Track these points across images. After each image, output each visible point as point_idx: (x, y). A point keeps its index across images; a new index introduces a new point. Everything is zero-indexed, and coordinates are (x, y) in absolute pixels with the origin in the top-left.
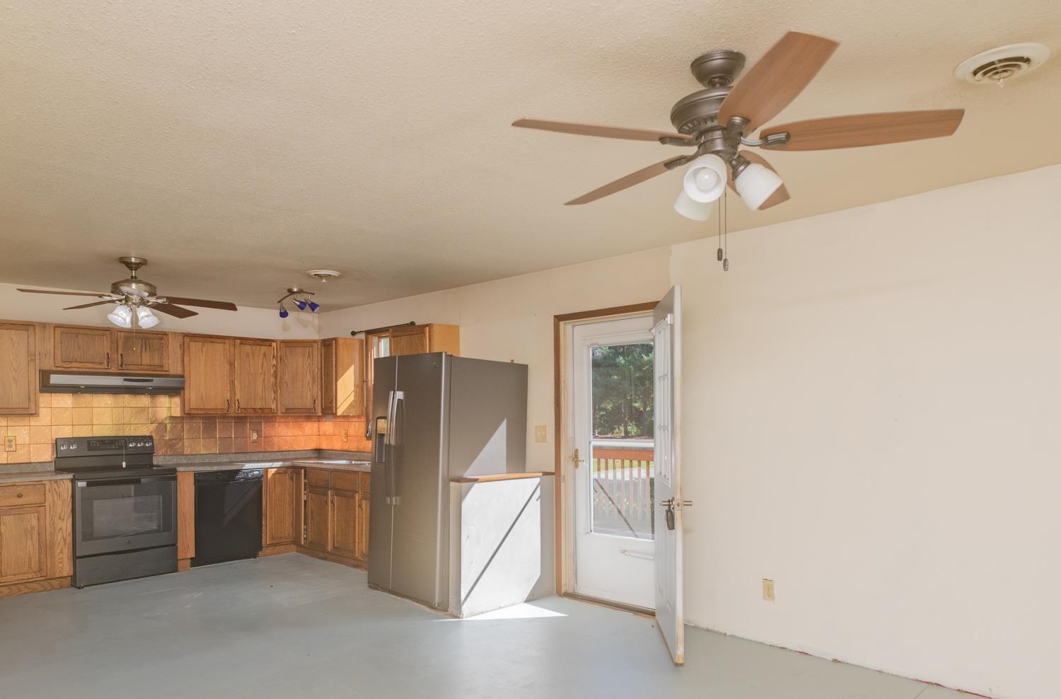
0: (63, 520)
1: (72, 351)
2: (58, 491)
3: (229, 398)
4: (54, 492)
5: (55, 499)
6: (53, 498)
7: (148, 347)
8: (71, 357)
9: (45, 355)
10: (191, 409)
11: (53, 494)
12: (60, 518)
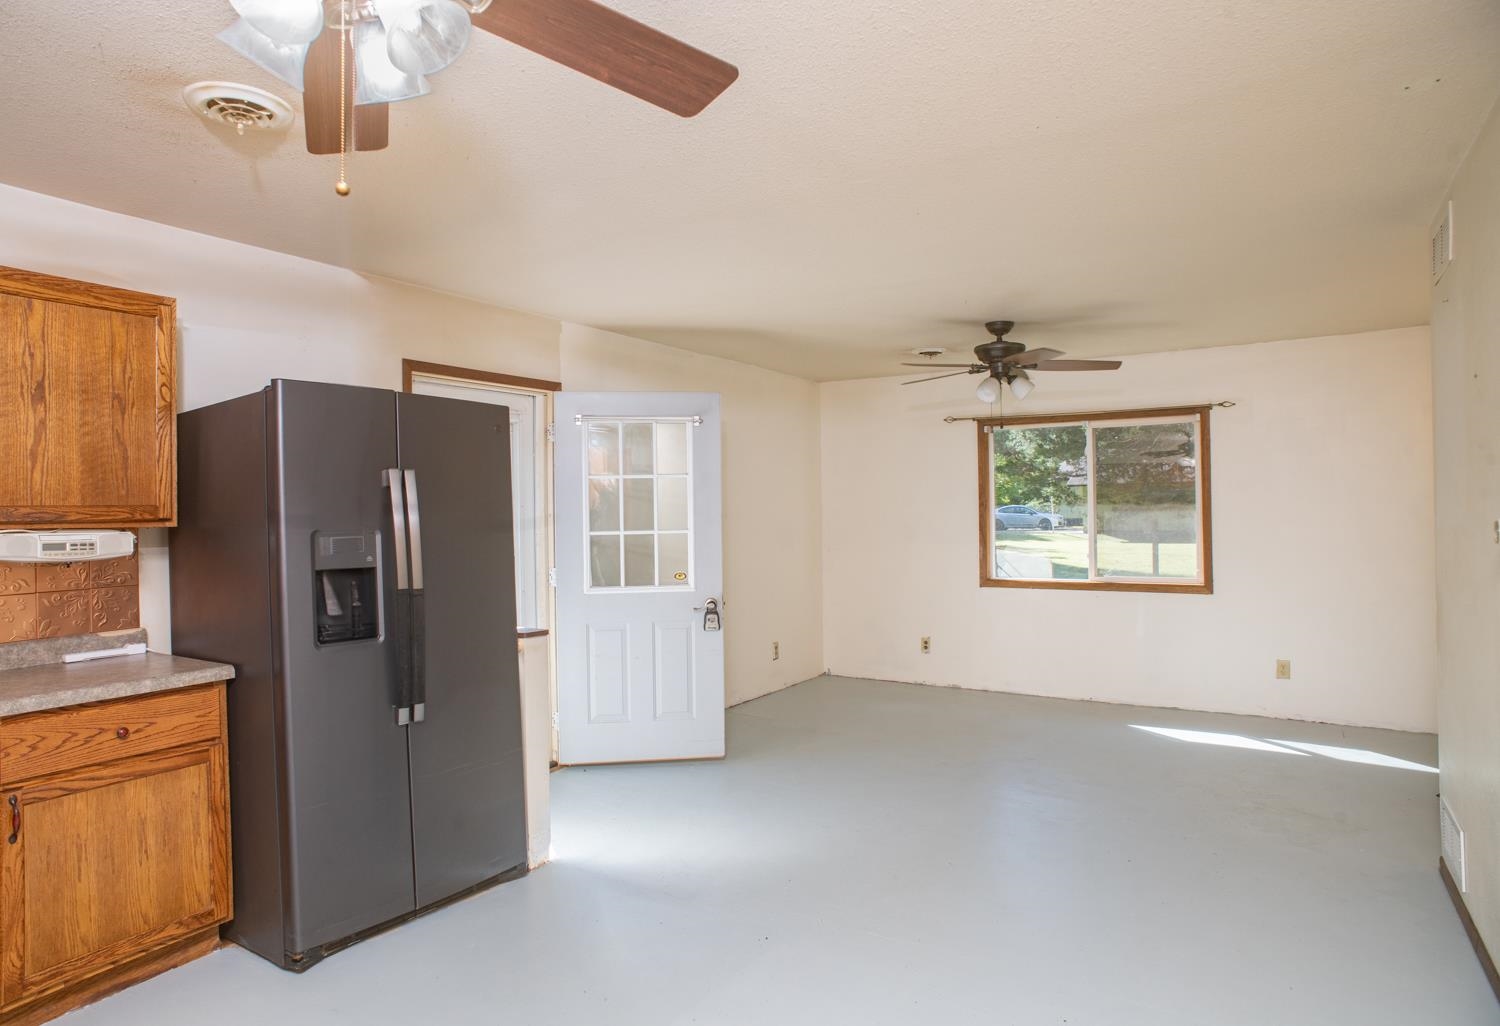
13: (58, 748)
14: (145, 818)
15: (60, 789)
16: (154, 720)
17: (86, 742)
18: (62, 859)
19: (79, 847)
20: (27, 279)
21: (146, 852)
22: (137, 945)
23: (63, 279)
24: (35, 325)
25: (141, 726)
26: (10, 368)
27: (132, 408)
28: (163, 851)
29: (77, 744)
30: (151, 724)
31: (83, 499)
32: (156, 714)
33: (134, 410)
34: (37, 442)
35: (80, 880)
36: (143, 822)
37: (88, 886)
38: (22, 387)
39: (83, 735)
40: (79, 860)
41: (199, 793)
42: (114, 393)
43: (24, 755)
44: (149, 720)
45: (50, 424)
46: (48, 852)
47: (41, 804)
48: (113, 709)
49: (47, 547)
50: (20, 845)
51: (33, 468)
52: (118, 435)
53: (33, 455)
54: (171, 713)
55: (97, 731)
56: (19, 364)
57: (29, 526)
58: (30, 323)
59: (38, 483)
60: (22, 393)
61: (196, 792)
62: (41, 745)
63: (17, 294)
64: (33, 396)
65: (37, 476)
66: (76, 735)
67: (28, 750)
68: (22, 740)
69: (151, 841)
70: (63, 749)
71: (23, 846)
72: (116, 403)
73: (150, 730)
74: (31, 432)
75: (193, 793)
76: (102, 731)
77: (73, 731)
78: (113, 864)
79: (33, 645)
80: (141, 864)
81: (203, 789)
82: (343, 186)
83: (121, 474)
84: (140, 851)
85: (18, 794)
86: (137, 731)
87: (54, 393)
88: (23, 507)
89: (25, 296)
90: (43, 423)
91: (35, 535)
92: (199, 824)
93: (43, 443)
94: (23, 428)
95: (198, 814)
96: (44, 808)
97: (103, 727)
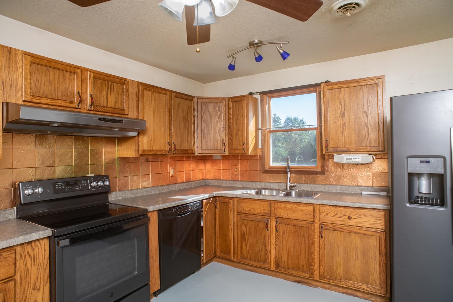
0: (39, 289)
1: (42, 85)
2: (31, 254)
3: (169, 141)
4: (27, 257)
5: (29, 265)
6: (26, 264)
7: (112, 90)
8: (42, 92)
9: (11, 86)
10: (144, 151)
11: (26, 260)
12: (34, 289)
13: (333, 216)
14: (357, 247)
15: (333, 228)
16: (361, 216)
17: (340, 217)
18: (334, 248)
19: (338, 247)
20: (341, 83)
21: (357, 257)
22: (353, 285)
23: (349, 80)
24: (342, 96)
25: (356, 217)
26: (336, 109)
27: (370, 115)
28: (363, 260)
29: (338, 217)
30: (360, 217)
31: (356, 145)
32: (361, 215)
33: (371, 115)
34: (343, 129)
35: (338, 256)
36: (357, 248)
37: (340, 259)
38: (339, 114)
39: (339, 215)
40: (338, 251)
41: (376, 246)
42: (364, 111)
43: (325, 216)
44: (359, 216)
45: (346, 124)
46: (331, 245)
47: (329, 231)
48: (348, 209)
49: (347, 159)
50: (323, 239)
51: (342, 136)
52: (366, 124)
53: (342, 133)
54: (366, 216)
55: (343, 215)
56: (338, 107)
57: (342, 153)
58: (341, 95)
59: (344, 140)
60: (339, 116)
61: (375, 245)
62: (328, 214)
63: (337, 89)
64: (342, 116)
65: (343, 139)
66: (337, 214)
67: (325, 215)
68: (324, 212)
69: (359, 255)
70: (334, 217)
71: (324, 240)
72: (365, 114)
73: (358, 219)
74: (342, 126)
75: (374, 245)
76: (345, 215)
77: (337, 213)
78: (347, 257)
79: (355, 187)
80: (356, 261)
81: (378, 246)
82: (198, 50)
83: (367, 136)
84: (356, 257)
85: (323, 226)
86: (355, 218)
87: (347, 114)
88: (340, 147)
89: (339, 88)
90: (344, 123)
91: (344, 155)
92: (376, 257)
93: (345, 129)
94: (339, 125)
95: (376, 253)
96: (330, 232)
97: (345, 214)
